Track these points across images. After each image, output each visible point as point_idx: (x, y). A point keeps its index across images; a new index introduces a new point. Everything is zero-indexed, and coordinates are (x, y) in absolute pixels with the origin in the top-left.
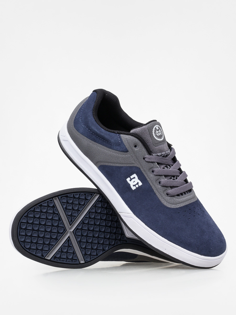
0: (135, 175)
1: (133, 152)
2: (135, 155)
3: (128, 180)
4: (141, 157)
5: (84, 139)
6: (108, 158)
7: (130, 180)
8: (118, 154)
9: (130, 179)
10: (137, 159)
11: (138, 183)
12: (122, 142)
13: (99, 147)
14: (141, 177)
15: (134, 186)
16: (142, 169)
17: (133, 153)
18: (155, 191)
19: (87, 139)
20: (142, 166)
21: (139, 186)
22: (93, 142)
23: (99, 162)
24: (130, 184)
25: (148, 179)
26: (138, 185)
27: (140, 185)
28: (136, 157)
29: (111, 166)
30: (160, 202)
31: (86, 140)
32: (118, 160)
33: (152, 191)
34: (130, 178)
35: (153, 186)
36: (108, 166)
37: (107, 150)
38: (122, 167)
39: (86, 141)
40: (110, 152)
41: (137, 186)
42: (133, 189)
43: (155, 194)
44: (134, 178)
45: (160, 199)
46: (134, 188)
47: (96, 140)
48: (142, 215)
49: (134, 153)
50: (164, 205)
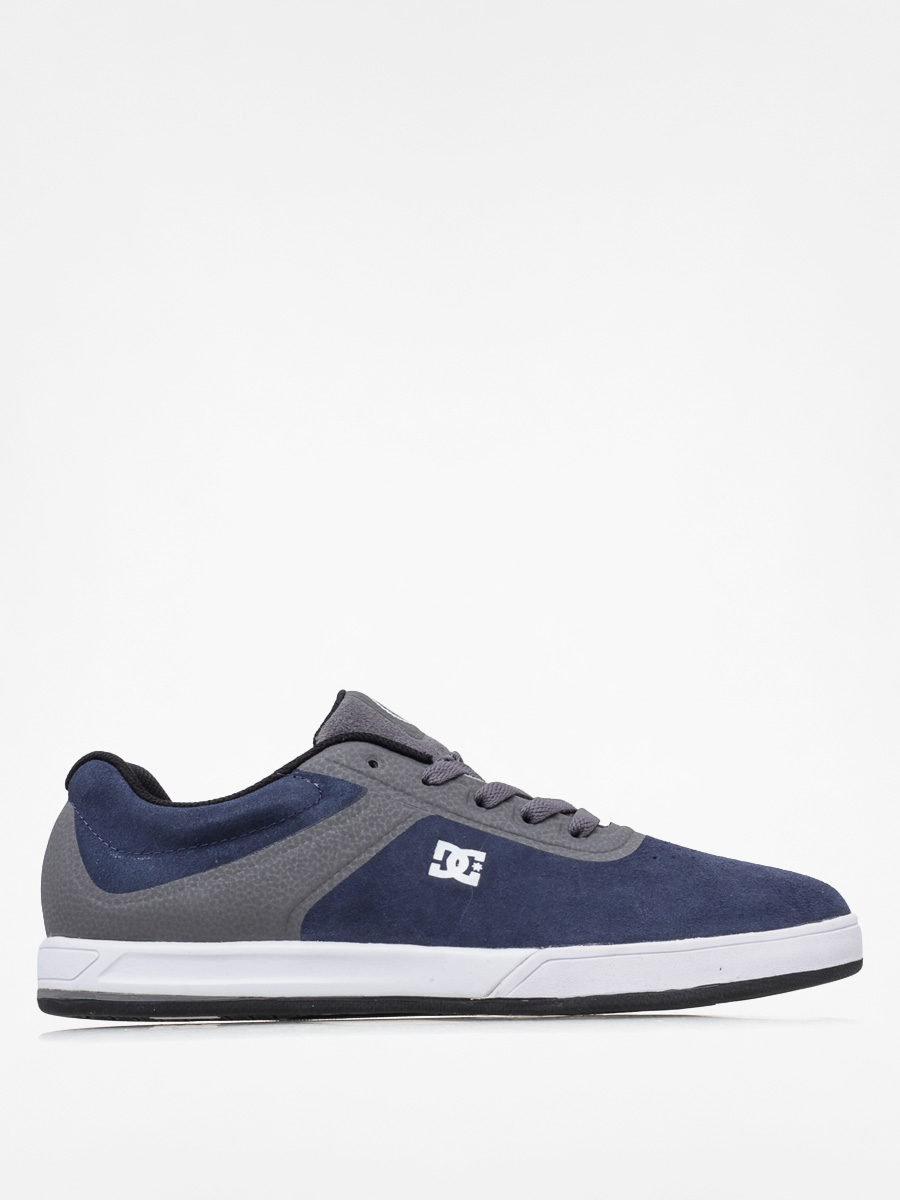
0: (442, 847)
1: (382, 782)
2: (395, 789)
3: (435, 871)
4: (415, 781)
5: (180, 890)
6: (318, 865)
7: (444, 867)
8: (342, 823)
9: (439, 866)
10: (409, 794)
11: (472, 860)
12: (323, 779)
13: (258, 862)
14: (466, 837)
15: (467, 872)
16: (447, 816)
17: (383, 786)
18: (536, 847)
19: (196, 879)
20: (438, 806)
21: (481, 863)
22: (224, 868)
23: (293, 910)
24: (453, 879)
25: (489, 830)
26: (477, 862)
27: (483, 860)
28: (402, 791)
29: (347, 879)
30: (580, 862)
31: (194, 885)
32: (357, 839)
33: (530, 851)
34: (437, 862)
35: (520, 838)
36: (335, 890)
37: (291, 847)
38: (385, 849)
39: (198, 888)
40: (310, 839)
41: (477, 867)
42: (476, 884)
43: (544, 854)
44: (447, 854)
45: (570, 856)
46: (473, 880)
47: (227, 854)
48: (569, 925)
49: (387, 784)
50: (596, 863)
